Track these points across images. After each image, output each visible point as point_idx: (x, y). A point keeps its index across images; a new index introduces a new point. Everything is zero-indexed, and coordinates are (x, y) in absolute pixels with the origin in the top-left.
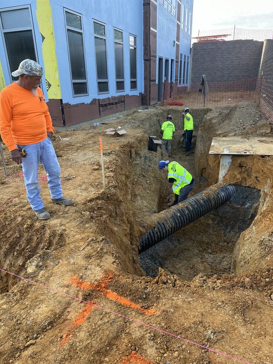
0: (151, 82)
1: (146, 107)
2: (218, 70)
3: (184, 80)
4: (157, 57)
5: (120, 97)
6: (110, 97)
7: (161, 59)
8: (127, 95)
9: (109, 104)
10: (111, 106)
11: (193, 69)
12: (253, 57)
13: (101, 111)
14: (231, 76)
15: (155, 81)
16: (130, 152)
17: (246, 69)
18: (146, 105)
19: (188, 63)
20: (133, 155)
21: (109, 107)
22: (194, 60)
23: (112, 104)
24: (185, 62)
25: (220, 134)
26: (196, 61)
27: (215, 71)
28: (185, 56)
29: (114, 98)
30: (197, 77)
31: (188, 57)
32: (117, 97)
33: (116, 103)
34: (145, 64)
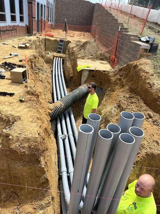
0: (33, 19)
1: (30, 35)
2: (71, 16)
3: (51, 20)
4: (36, 2)
5: (14, 26)
6: (7, 26)
7: (38, 4)
8: (18, 25)
9: (7, 30)
10: (8, 32)
11: (56, 13)
12: (89, 12)
13: (2, 35)
14: (78, 22)
15: (35, 18)
16: (32, 65)
17: (86, 19)
18: (30, 33)
19: (53, 9)
20: (33, 67)
21: (6, 32)
22: (57, 8)
23: (9, 30)
24: (51, 8)
25: (80, 57)
26: (58, 8)
27: (69, 17)
28: (51, 4)
29: (10, 27)
30: (58, 19)
31: (53, 5)
32: (12, 26)
33: (11, 30)
34: (28, 5)
